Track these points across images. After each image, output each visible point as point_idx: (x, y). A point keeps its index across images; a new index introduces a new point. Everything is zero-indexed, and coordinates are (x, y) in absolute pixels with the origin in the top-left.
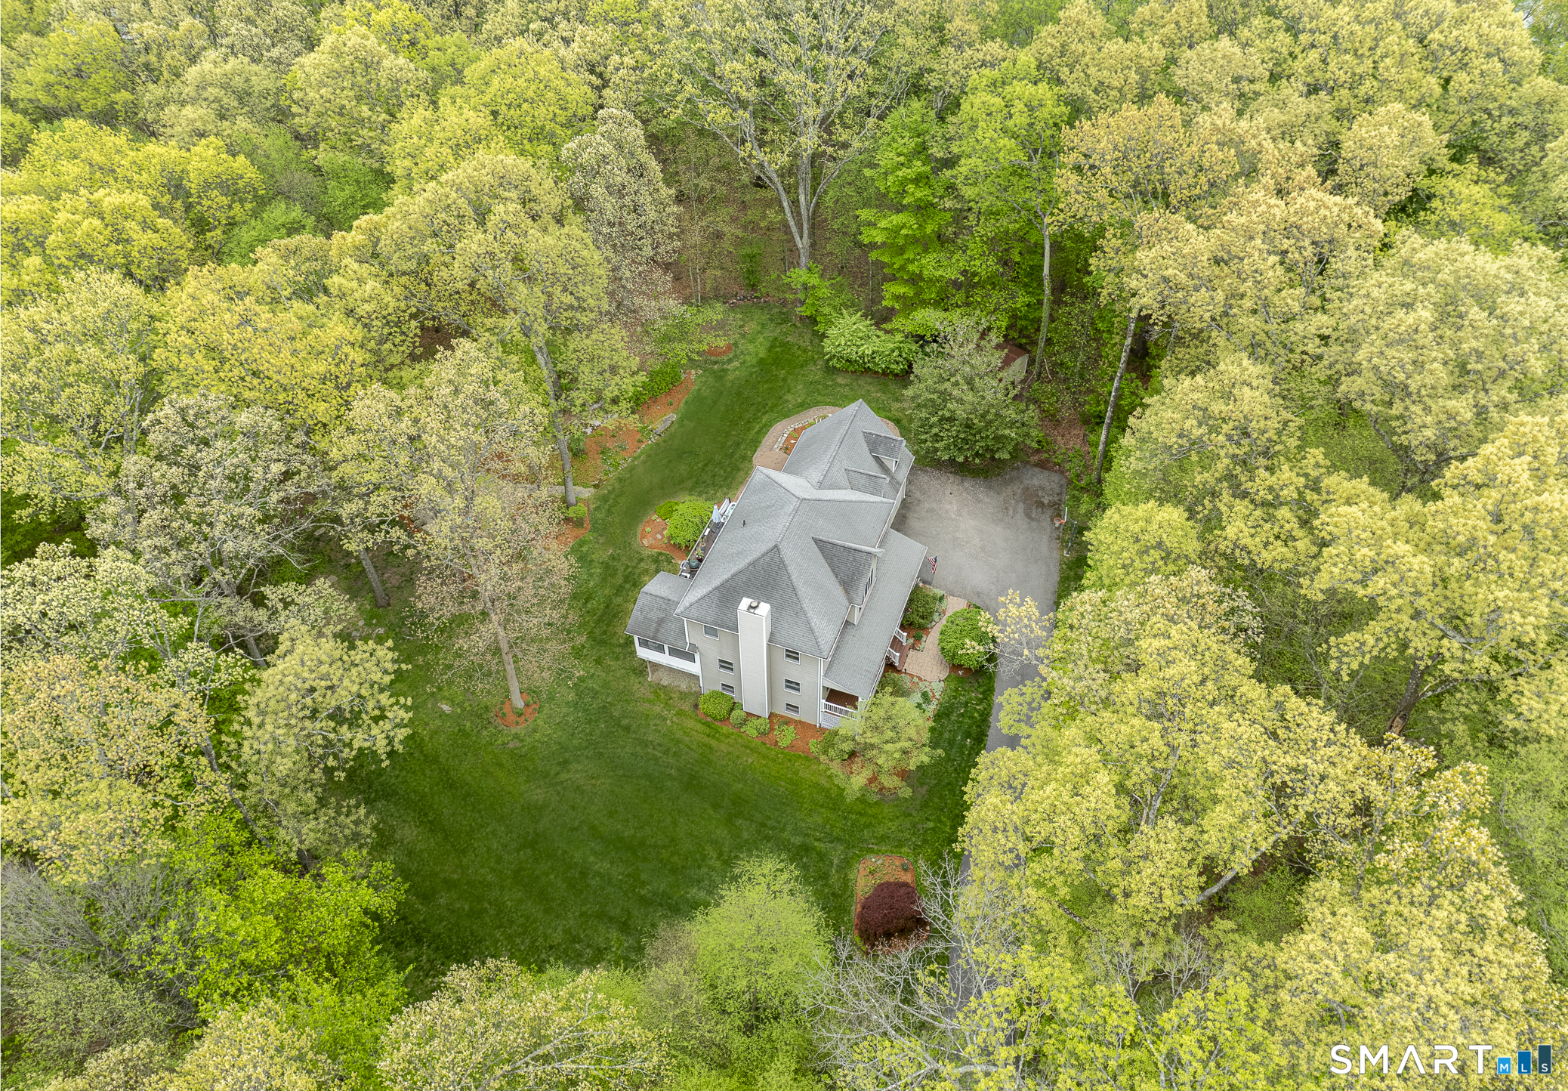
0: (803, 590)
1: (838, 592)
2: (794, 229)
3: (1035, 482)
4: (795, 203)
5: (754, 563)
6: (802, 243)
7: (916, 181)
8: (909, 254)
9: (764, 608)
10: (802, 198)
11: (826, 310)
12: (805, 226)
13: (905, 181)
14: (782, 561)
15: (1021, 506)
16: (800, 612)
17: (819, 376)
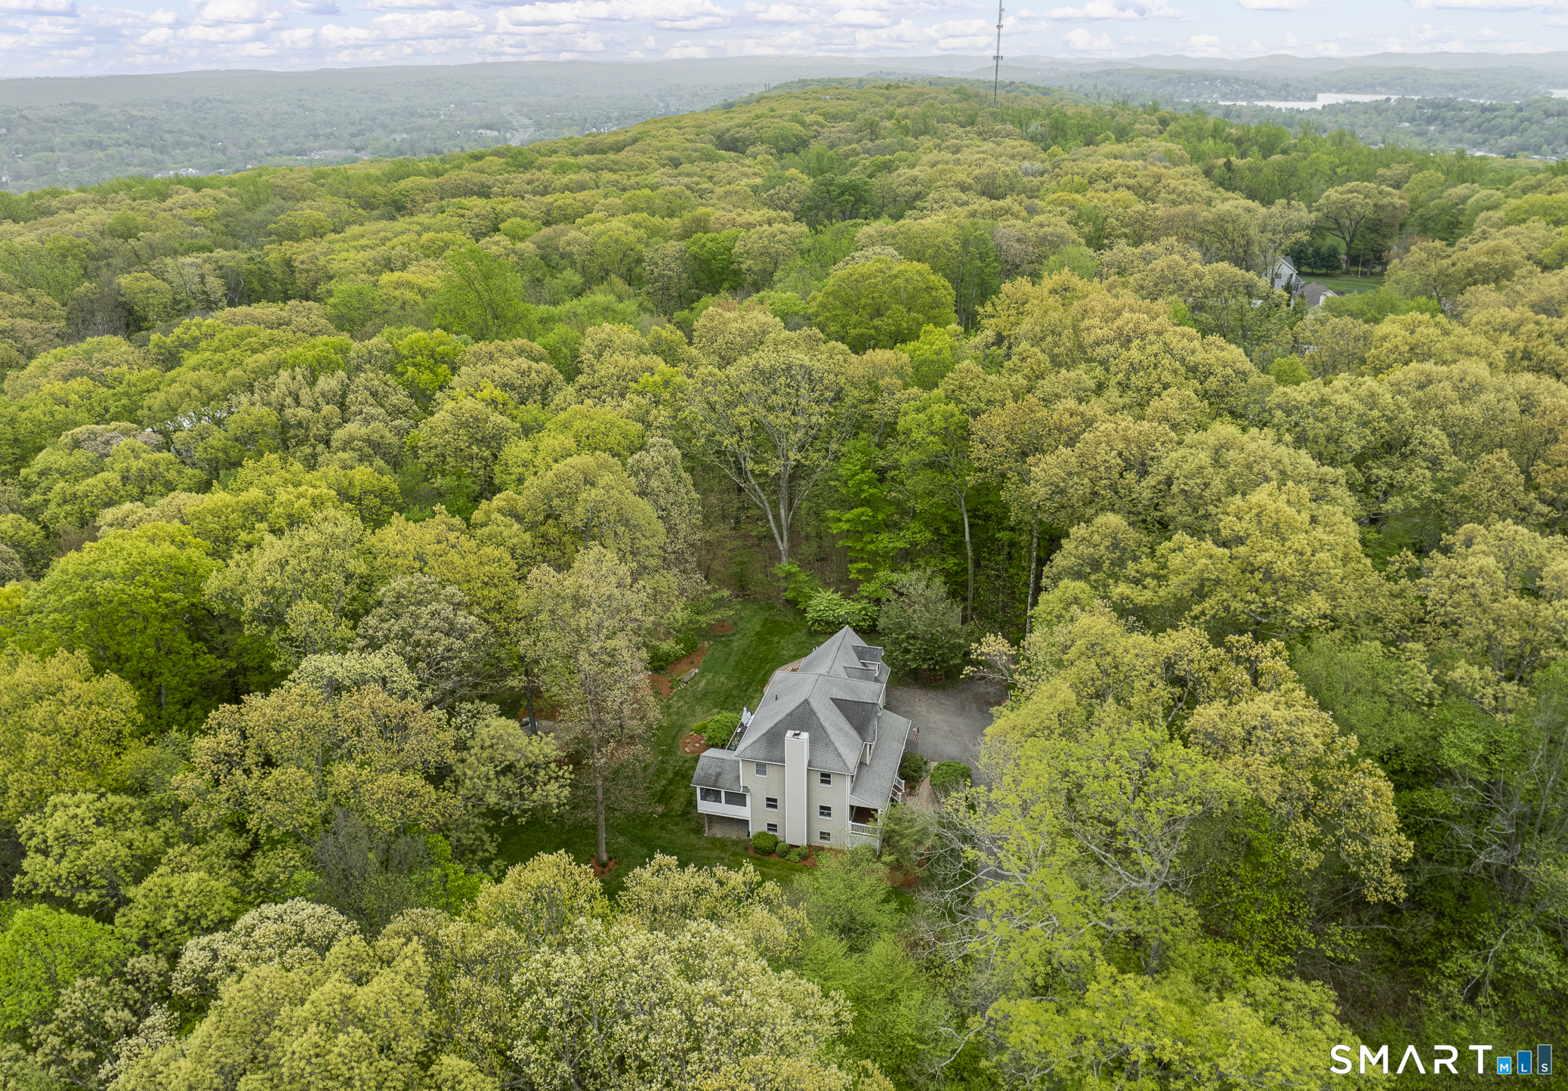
0: (829, 729)
1: (854, 734)
2: (777, 536)
3: (982, 690)
4: (777, 517)
5: (791, 714)
6: (783, 546)
7: (870, 483)
8: (867, 538)
9: (805, 736)
10: (782, 512)
11: (807, 590)
12: (785, 533)
13: (861, 482)
14: (812, 710)
15: (974, 706)
16: (829, 743)
17: (804, 638)
